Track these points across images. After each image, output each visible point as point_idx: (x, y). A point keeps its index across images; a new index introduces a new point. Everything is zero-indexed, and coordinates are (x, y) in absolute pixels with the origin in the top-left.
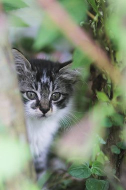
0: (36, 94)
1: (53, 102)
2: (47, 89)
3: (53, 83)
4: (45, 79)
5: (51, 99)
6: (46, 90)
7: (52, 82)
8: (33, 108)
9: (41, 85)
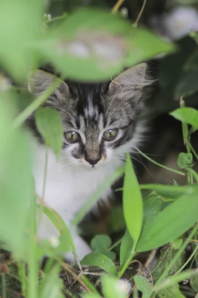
0: (78, 135)
1: (106, 143)
2: (95, 127)
3: (104, 116)
4: (90, 111)
5: (104, 139)
6: (93, 127)
7: (101, 115)
8: (76, 157)
9: (85, 120)
